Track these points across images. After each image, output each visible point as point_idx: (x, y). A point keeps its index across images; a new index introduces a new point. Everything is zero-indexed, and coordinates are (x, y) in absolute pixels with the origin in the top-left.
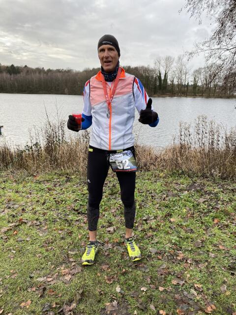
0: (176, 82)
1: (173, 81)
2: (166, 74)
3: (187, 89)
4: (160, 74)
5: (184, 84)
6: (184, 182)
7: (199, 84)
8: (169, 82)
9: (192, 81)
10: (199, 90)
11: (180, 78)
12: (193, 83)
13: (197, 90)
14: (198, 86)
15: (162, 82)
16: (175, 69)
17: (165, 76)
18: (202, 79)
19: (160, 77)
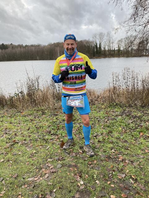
0: (107, 49)
1: (105, 48)
2: (100, 44)
3: (114, 52)
4: (96, 44)
5: (112, 49)
6: (118, 111)
7: (122, 49)
8: (103, 49)
9: (117, 47)
10: (121, 52)
11: (109, 46)
12: (117, 49)
13: (120, 52)
14: (121, 50)
15: (98, 48)
16: (106, 40)
17: (100, 45)
18: (123, 46)
19: (96, 46)
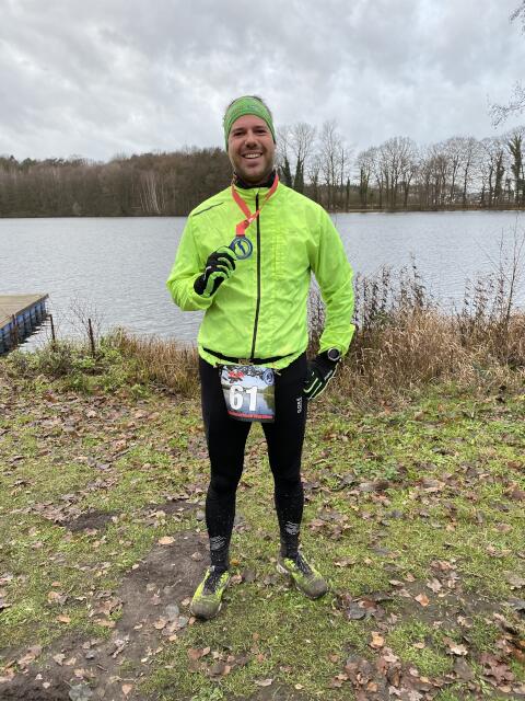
0: (322, 181)
1: (316, 178)
2: (299, 163)
3: (348, 193)
4: (287, 164)
5: (339, 184)
7: (372, 183)
8: (307, 181)
9: (356, 178)
10: (372, 195)
11: (330, 172)
12: (357, 182)
13: (368, 195)
14: (371, 188)
15: (293, 180)
16: (319, 152)
17: (298, 168)
18: (378, 173)
19: (287, 170)
